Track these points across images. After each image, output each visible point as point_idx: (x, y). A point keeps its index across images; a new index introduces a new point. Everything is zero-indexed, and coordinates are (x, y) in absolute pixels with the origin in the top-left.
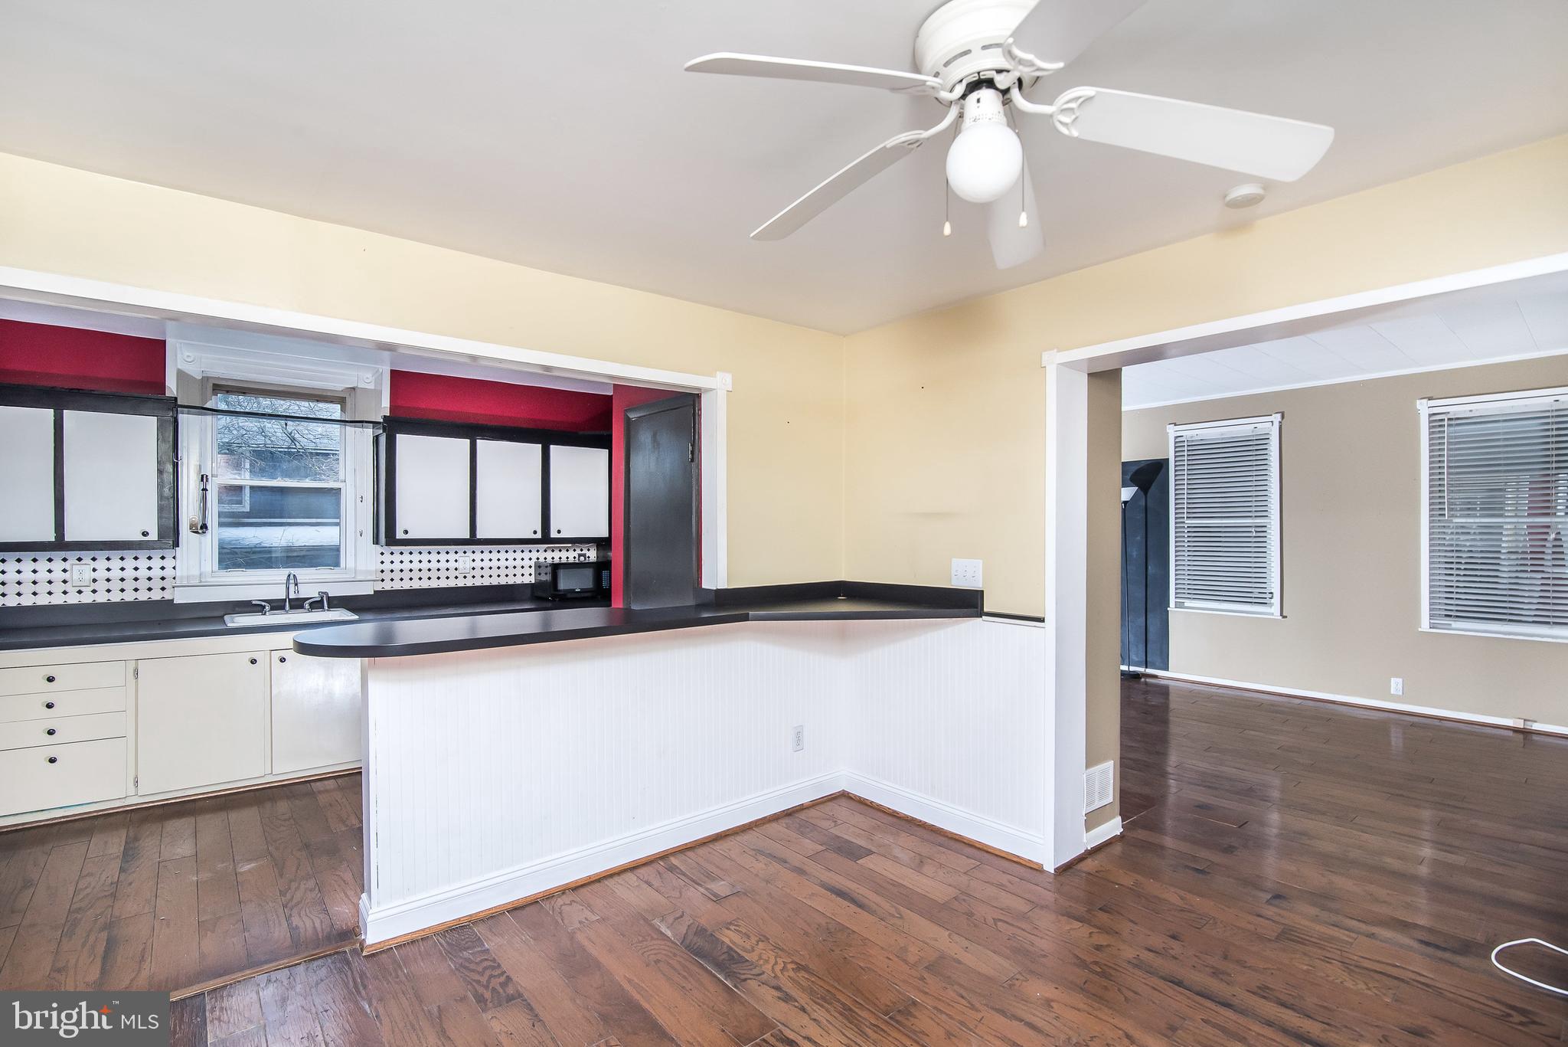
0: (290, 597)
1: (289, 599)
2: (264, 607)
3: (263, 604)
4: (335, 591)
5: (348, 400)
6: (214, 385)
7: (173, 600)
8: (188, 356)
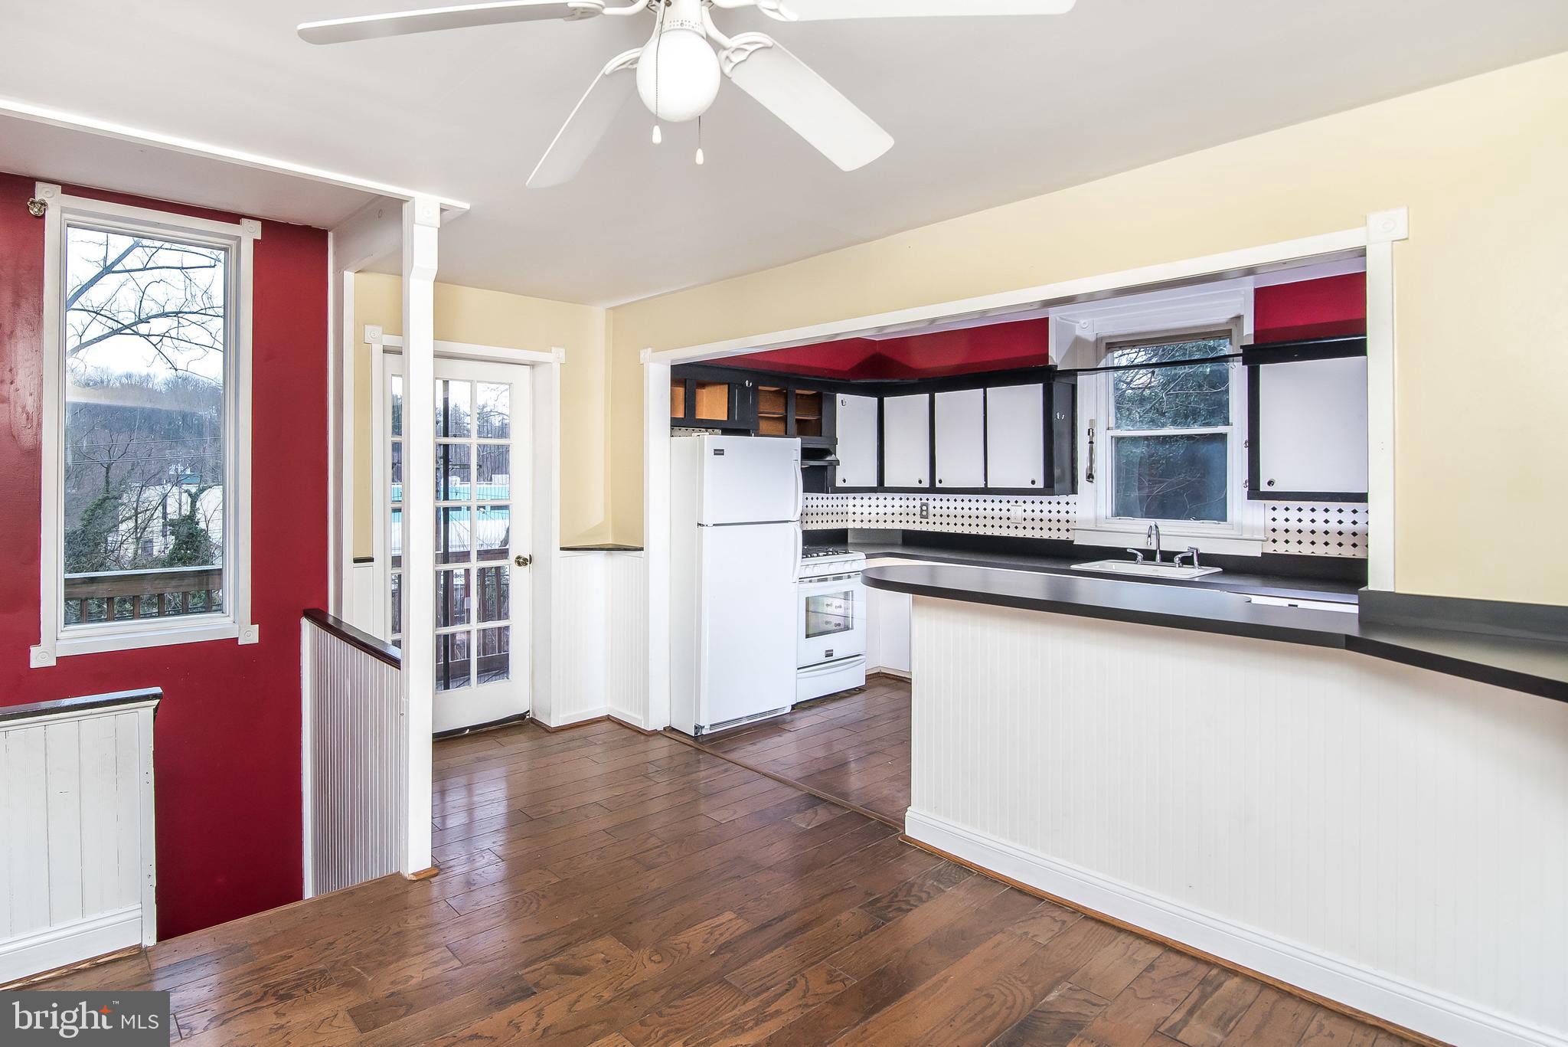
0: (1161, 549)
1: (1160, 551)
2: (1136, 555)
3: (1135, 552)
4: (1206, 548)
5: (1234, 333)
6: (1107, 343)
7: (1073, 541)
8: (1085, 323)
